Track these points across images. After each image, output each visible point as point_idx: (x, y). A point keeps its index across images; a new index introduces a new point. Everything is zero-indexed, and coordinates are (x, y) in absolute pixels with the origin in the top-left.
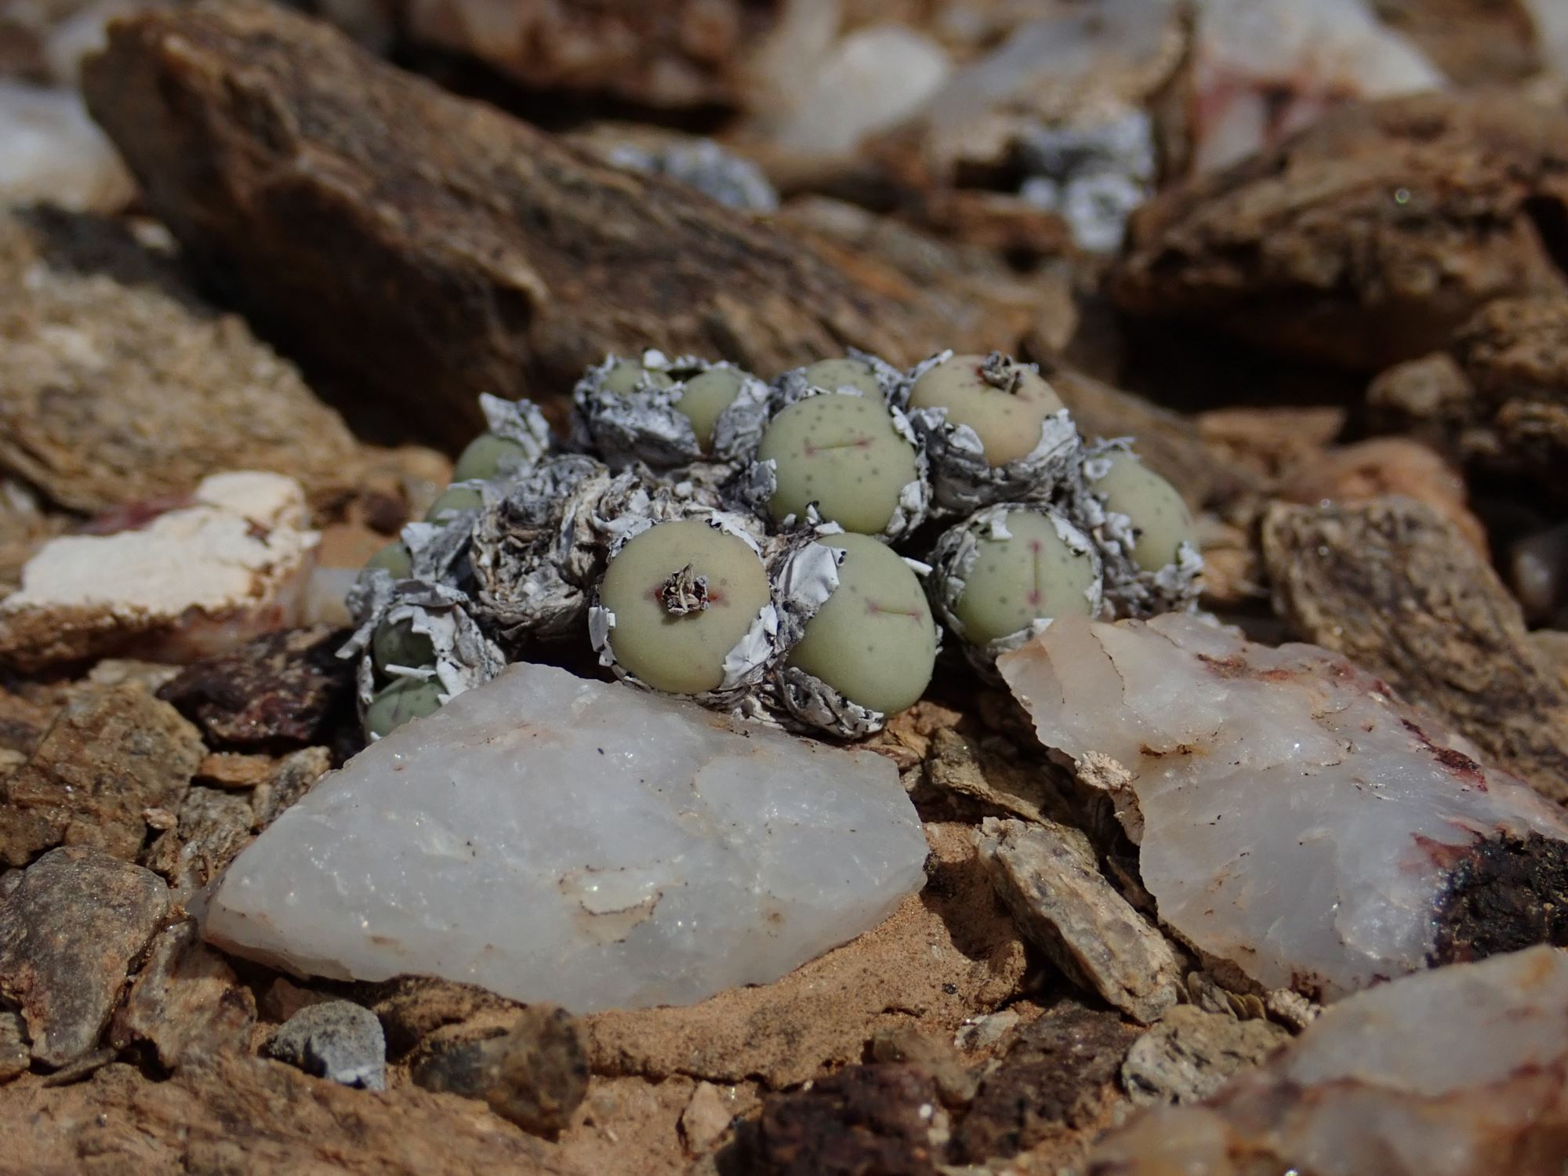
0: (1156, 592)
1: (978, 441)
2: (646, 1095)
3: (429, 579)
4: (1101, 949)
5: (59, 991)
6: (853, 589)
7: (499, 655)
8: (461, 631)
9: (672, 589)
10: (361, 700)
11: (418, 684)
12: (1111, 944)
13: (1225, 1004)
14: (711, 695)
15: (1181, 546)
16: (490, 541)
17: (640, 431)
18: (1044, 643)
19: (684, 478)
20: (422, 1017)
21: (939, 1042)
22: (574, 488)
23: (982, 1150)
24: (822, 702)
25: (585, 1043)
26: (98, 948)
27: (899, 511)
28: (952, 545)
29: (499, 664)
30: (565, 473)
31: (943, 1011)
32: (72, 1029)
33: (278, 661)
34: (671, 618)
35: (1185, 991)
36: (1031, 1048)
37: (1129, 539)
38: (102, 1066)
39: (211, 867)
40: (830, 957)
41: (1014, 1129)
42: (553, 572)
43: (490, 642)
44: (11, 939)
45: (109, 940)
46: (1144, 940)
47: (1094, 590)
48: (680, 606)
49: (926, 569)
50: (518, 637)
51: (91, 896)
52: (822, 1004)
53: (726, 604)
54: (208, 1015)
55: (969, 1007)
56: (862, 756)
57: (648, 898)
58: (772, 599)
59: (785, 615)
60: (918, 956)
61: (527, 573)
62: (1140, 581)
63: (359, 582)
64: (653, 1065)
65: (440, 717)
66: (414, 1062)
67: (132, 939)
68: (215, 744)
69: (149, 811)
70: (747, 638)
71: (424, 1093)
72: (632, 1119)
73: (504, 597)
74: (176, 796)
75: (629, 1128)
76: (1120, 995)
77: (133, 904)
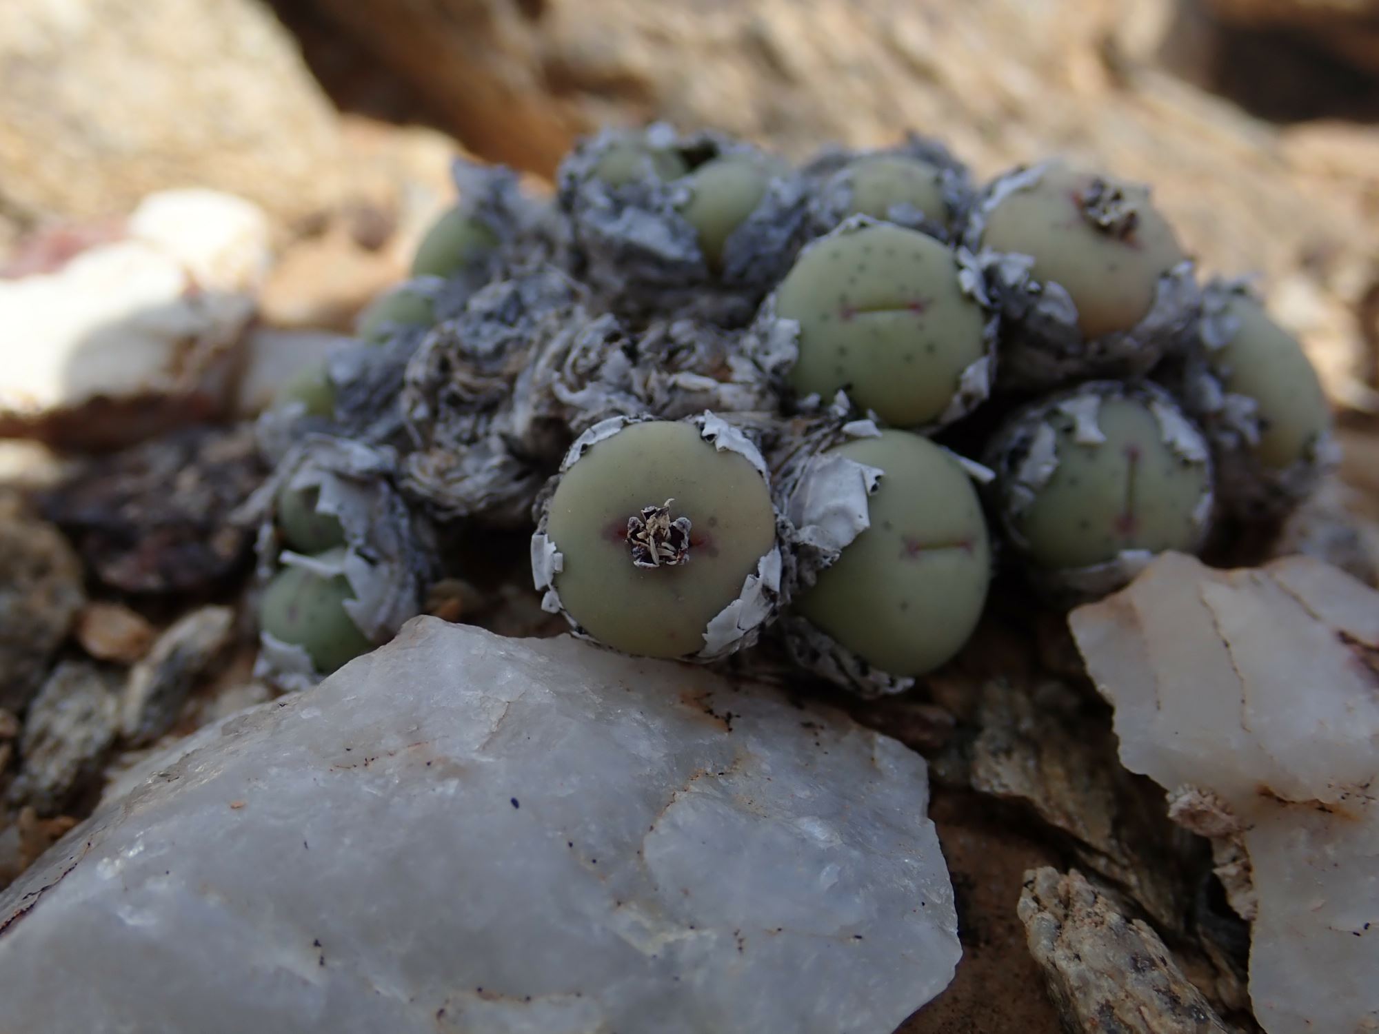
1: (1071, 306)
6: (887, 530)
8: (380, 513)
9: (641, 531)
11: (319, 584)
15: (1314, 434)
16: (428, 388)
17: (630, 245)
24: (833, 664)
27: (956, 400)
28: (1022, 440)
33: (187, 480)
34: (636, 575)
37: (1251, 433)
42: (499, 448)
48: (652, 561)
49: (985, 474)
50: (452, 523)
53: (713, 553)
58: (777, 536)
59: (793, 559)
61: (469, 441)
62: (1257, 480)
68: (97, 591)
70: (738, 602)
73: (439, 473)
74: (26, 685)
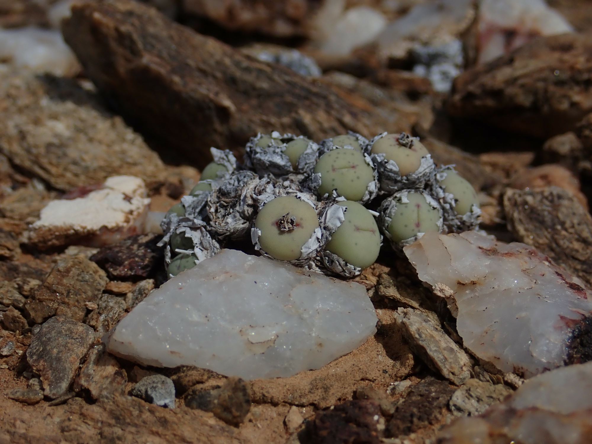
0: (463, 223)
1: (397, 166)
2: (272, 411)
3: (191, 217)
4: (442, 357)
5: (54, 370)
6: (350, 222)
7: (217, 245)
8: (203, 236)
9: (282, 222)
10: (166, 262)
11: (187, 256)
12: (445, 355)
13: (488, 378)
14: (296, 261)
15: (473, 205)
16: (214, 203)
17: (270, 162)
18: (421, 242)
19: (287, 179)
20: (189, 381)
21: (381, 392)
22: (246, 183)
23: (397, 432)
24: (338, 264)
25: (250, 392)
26: (69, 354)
27: (367, 192)
28: (387, 205)
29: (217, 249)
30: (242, 178)
31: (383, 380)
32: (59, 384)
33: (135, 247)
34: (282, 233)
35: (473, 373)
36: (416, 394)
37: (453, 203)
38: (70, 398)
39: (110, 324)
40: (340, 359)
41: (409, 425)
42: (238, 215)
43: (214, 241)
44: (36, 351)
45: (73, 351)
46: (458, 354)
47: (440, 222)
48: (285, 228)
49: (377, 214)
50: (224, 239)
51: (66, 335)
52: (338, 377)
53: (302, 227)
54: (109, 380)
55: (393, 378)
56: (353, 284)
57: (273, 337)
58: (319, 225)
59: (324, 231)
60: (374, 359)
61: (228, 215)
62: (457, 219)
63: (165, 218)
64: (275, 399)
65: (195, 269)
66: (186, 398)
67: (81, 351)
68: (112, 278)
69: (87, 303)
70: (310, 240)
71: (190, 410)
72: (267, 419)
73: (219, 224)
74: (97, 298)
75: (266, 423)
76: (449, 374)
77: (82, 338)
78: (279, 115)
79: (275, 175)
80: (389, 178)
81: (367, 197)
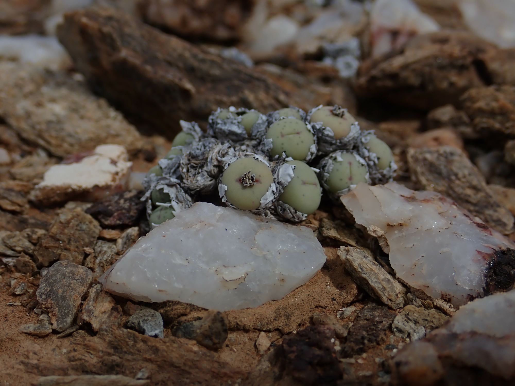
0: (384, 176)
1: (332, 132)
2: (244, 336)
3: (167, 176)
4: (382, 287)
5: (60, 308)
6: (298, 177)
7: (190, 199)
8: (178, 192)
9: (245, 179)
10: (148, 213)
11: (166, 208)
12: (384, 285)
13: (420, 303)
14: (256, 210)
15: (391, 162)
16: (186, 164)
17: (229, 131)
18: (355, 192)
19: (243, 144)
20: (175, 314)
21: (332, 317)
22: (212, 148)
23: (352, 353)
24: (289, 212)
25: (226, 322)
26: (72, 293)
27: (309, 153)
28: (325, 163)
29: (190, 202)
30: (207, 144)
31: (332, 307)
32: (65, 320)
33: (122, 201)
34: (245, 188)
35: (406, 299)
36: (362, 318)
37: (376, 160)
38: (75, 331)
39: (105, 266)
40: (297, 290)
41: (361, 346)
42: (206, 174)
43: (187, 195)
44: (45, 291)
45: (75, 290)
46: (394, 284)
47: (367, 176)
48: (247, 184)
49: (318, 171)
50: (195, 193)
51: (69, 277)
52: (297, 306)
53: (261, 183)
54: (107, 315)
55: (340, 305)
56: (303, 228)
57: (243, 275)
58: (274, 181)
59: (278, 186)
60: (324, 290)
61: (198, 174)
62: (379, 173)
63: (146, 177)
64: (246, 327)
65: (175, 220)
66: (172, 327)
67: (82, 289)
68: (104, 227)
69: (85, 248)
70: (267, 193)
71: (177, 339)
72: (240, 344)
73: (191, 182)
74: (93, 243)
75: (239, 347)
76: (387, 301)
77: (82, 279)
78: (229, 95)
79: (233, 141)
80: (326, 142)
81: (309, 157)
